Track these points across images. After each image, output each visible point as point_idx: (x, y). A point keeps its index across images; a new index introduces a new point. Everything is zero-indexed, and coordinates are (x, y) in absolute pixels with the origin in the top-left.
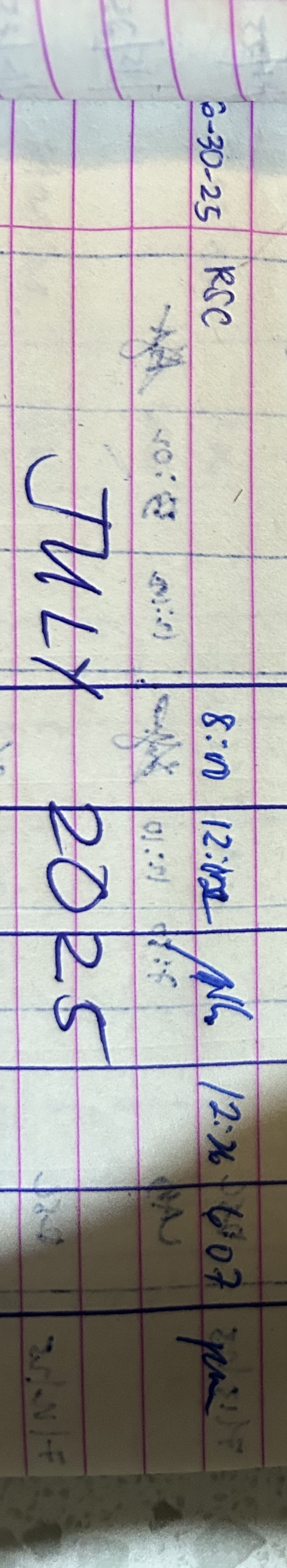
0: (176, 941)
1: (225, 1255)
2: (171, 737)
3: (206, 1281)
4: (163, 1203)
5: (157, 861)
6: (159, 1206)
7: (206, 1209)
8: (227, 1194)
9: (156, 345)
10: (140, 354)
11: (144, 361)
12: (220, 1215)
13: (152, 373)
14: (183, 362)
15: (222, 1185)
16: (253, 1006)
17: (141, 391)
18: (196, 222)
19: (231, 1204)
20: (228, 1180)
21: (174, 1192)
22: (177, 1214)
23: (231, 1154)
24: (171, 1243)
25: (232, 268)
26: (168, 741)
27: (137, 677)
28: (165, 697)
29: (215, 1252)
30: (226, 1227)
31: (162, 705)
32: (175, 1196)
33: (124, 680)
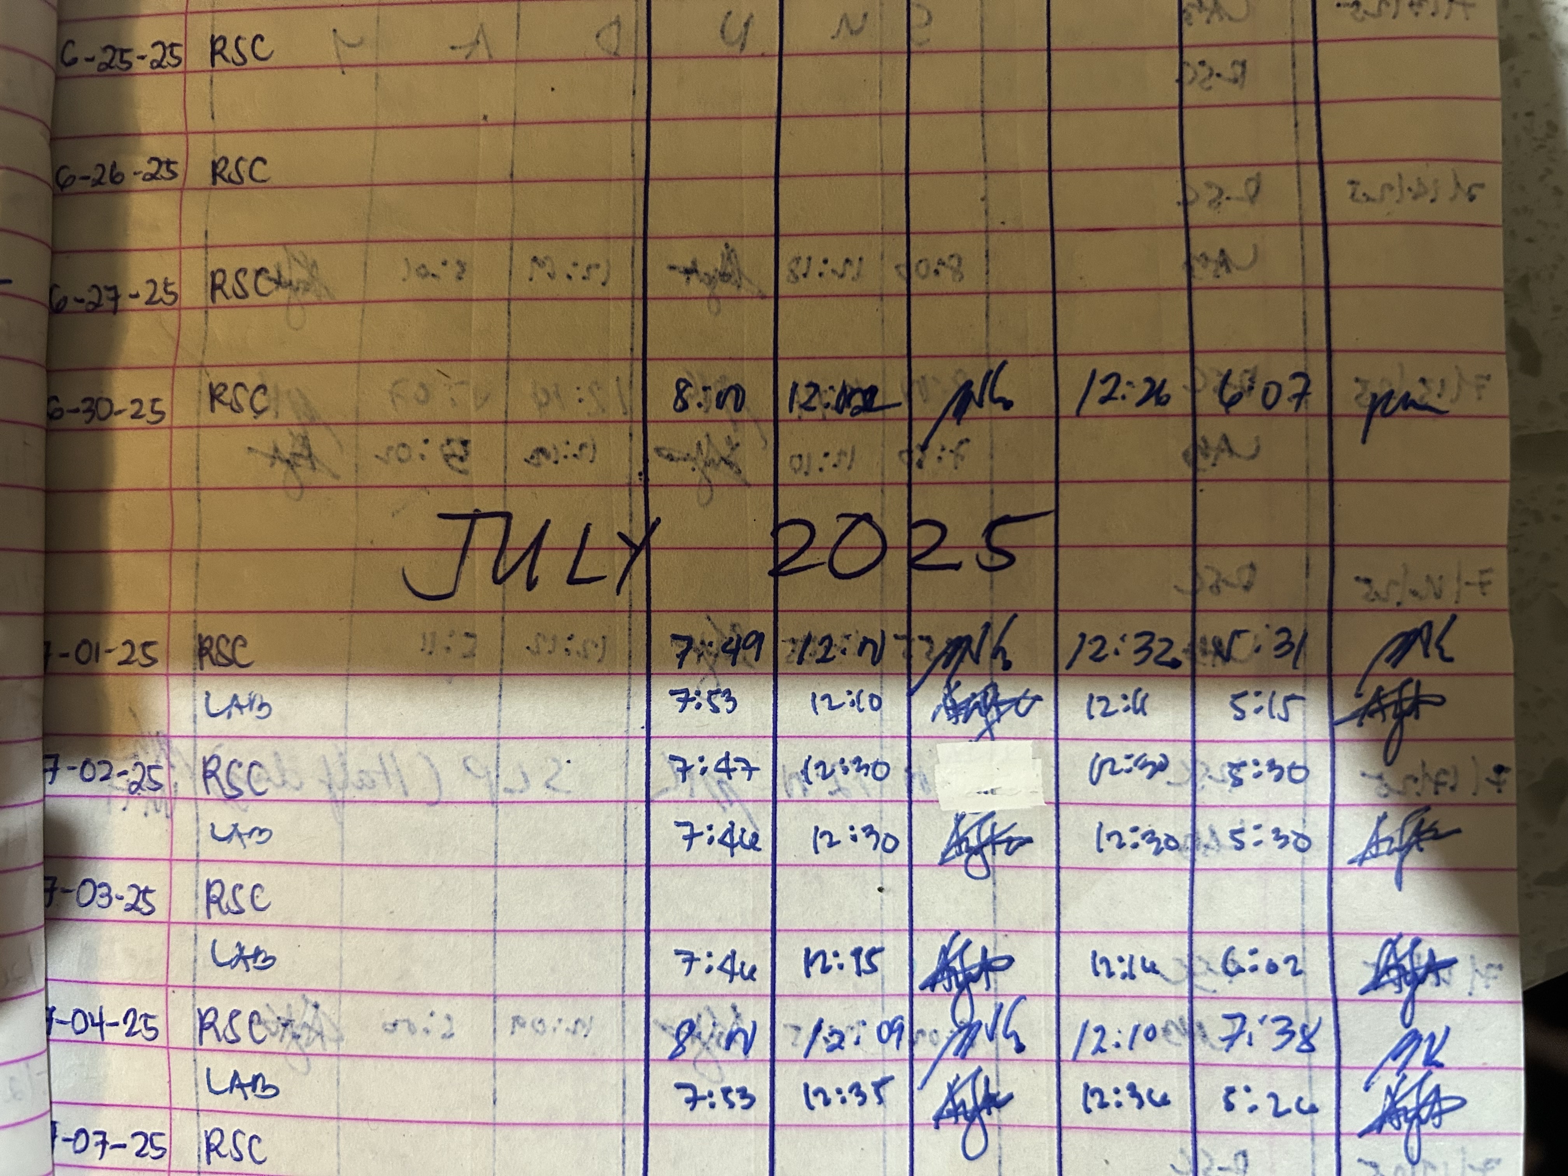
0: (919, 438)
1: (1274, 389)
2: (699, 444)
3: (1302, 410)
4: (1213, 454)
5: (833, 459)
6: (1216, 458)
7: (1222, 409)
8: (1205, 386)
9: (288, 461)
10: (298, 478)
11: (304, 472)
12: (1229, 393)
13: (317, 465)
14: (306, 432)
15: (1194, 391)
16: (992, 360)
17: (336, 477)
18: (166, 422)
19: (1217, 381)
20: (1188, 383)
21: (1200, 442)
22: (1225, 439)
23: (1158, 383)
24: (1258, 448)
25: (211, 385)
26: (704, 447)
27: (636, 479)
28: (658, 450)
29: (1270, 399)
30: (1242, 387)
31: (665, 453)
32: (1205, 441)
33: (639, 493)
